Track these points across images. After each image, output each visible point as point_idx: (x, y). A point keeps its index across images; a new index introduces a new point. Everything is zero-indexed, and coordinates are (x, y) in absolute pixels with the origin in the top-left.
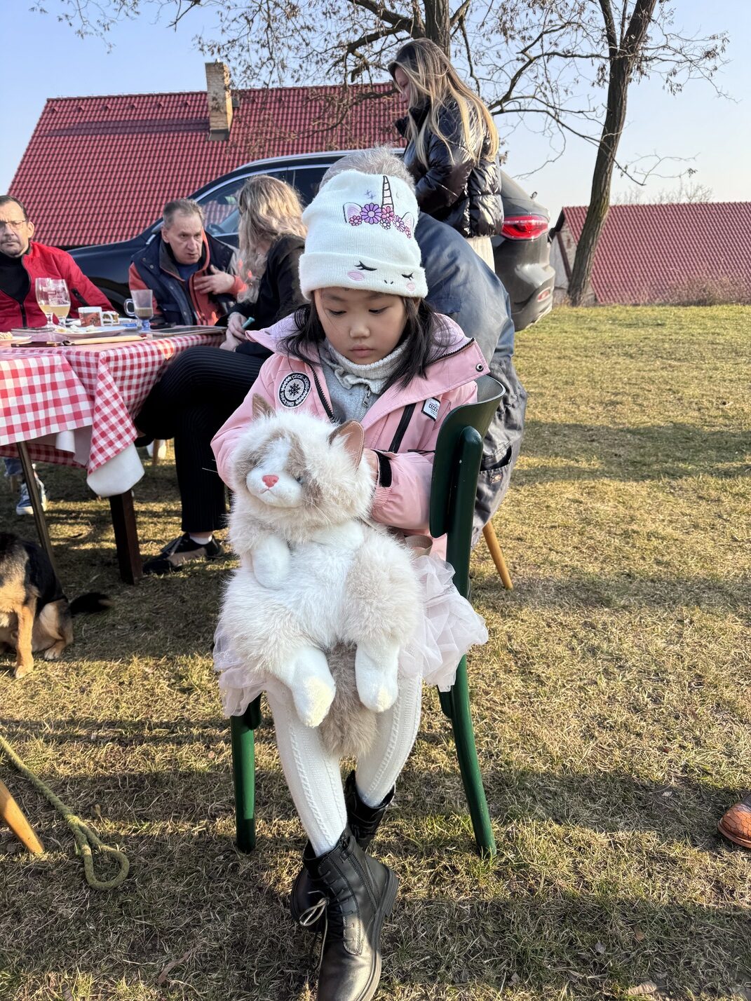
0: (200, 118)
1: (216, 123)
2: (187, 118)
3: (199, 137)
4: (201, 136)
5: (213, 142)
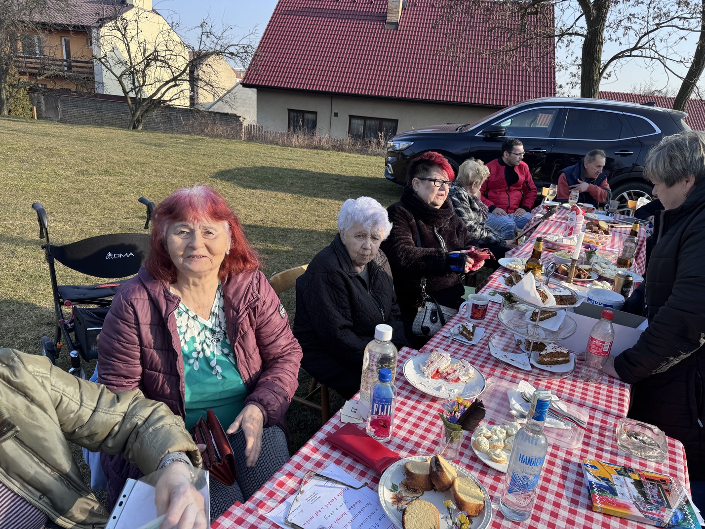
0: (380, 12)
1: (391, 18)
2: (371, 12)
3: (379, 25)
4: (380, 25)
5: (388, 30)
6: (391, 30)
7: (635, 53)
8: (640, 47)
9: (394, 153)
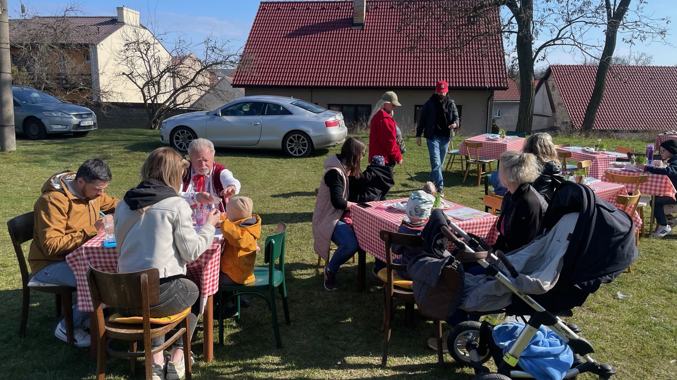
0: (347, 16)
1: (357, 20)
2: (339, 16)
4: (348, 27)
5: (355, 30)
6: (358, 30)
8: (561, 38)
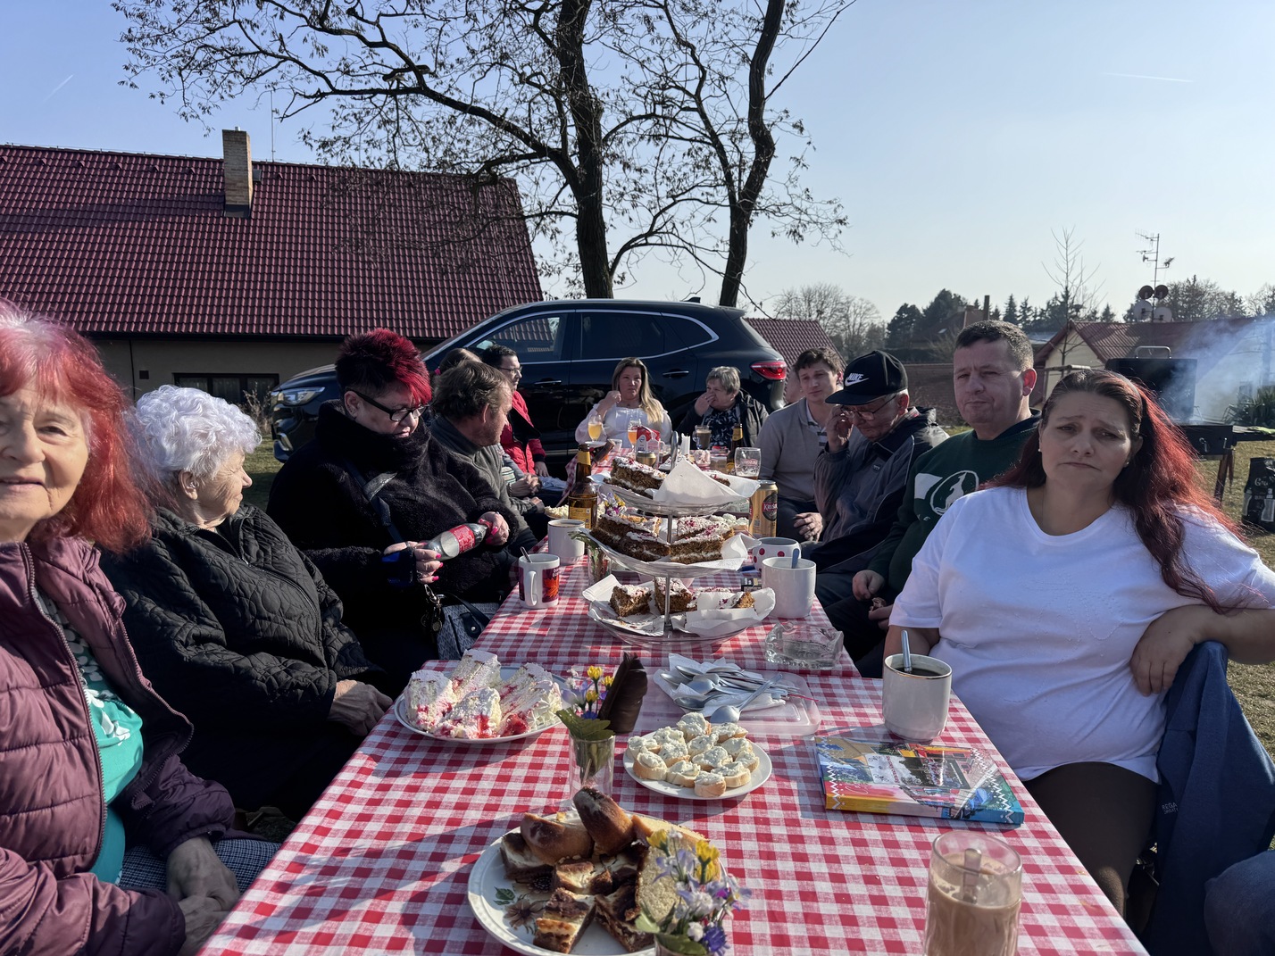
0: (210, 189)
1: (233, 198)
2: (193, 188)
4: (214, 210)
5: (231, 219)
6: (237, 220)
7: (652, 240)
8: (656, 232)
9: (288, 410)
